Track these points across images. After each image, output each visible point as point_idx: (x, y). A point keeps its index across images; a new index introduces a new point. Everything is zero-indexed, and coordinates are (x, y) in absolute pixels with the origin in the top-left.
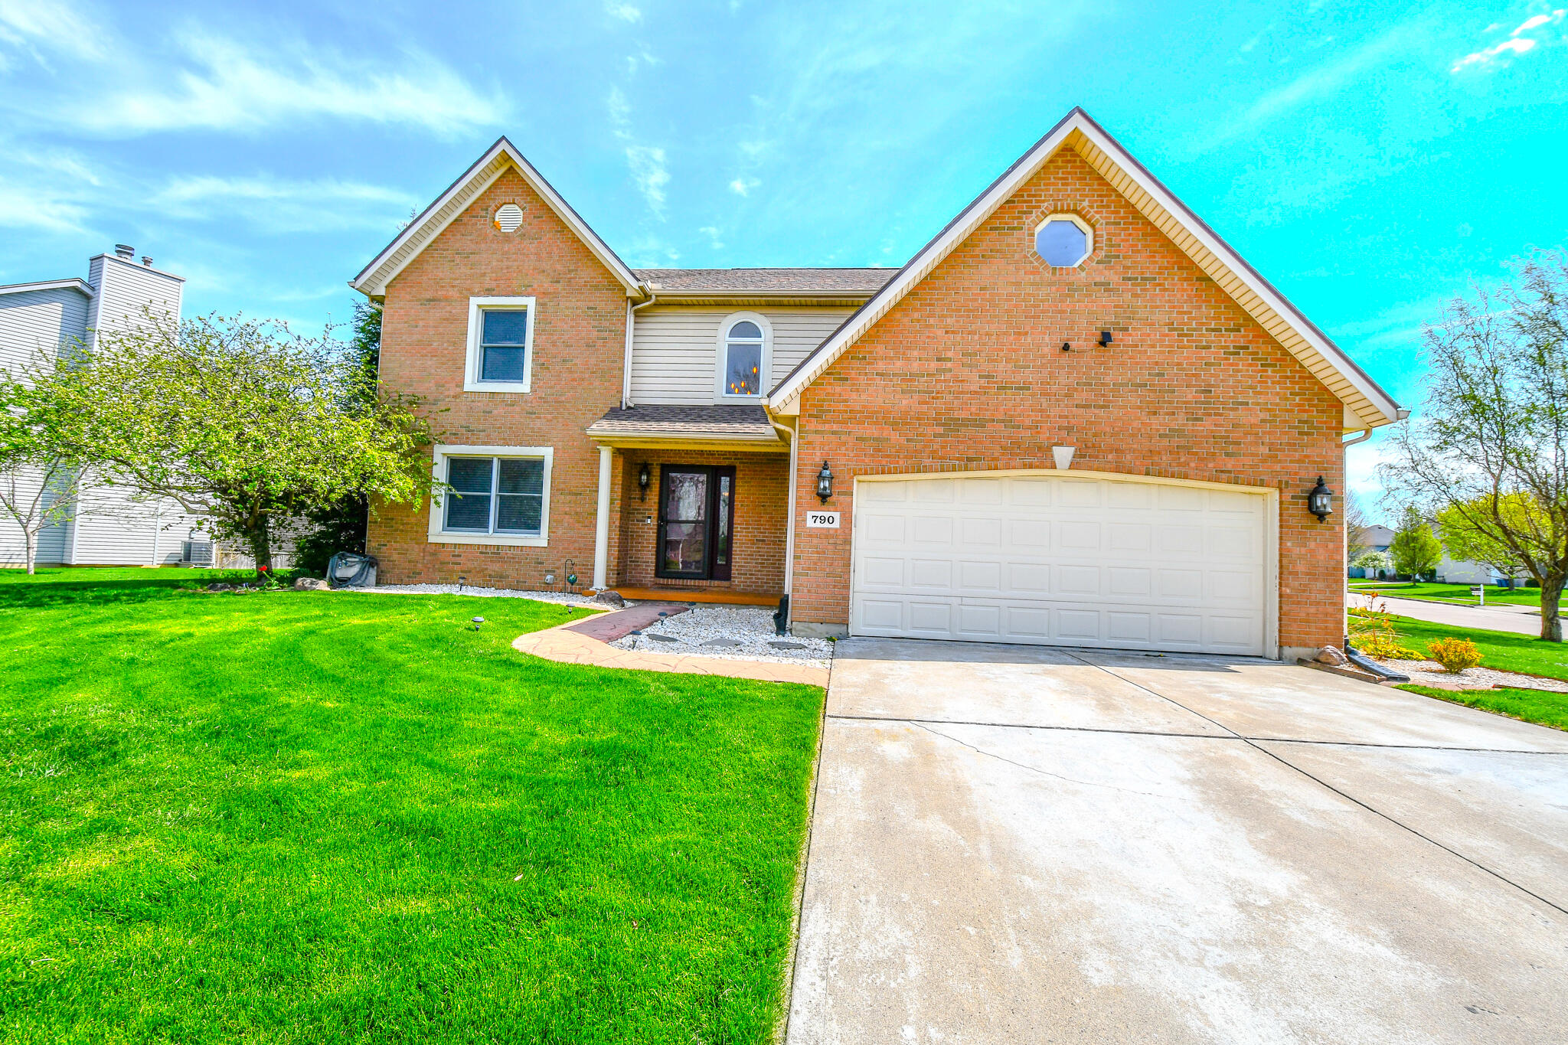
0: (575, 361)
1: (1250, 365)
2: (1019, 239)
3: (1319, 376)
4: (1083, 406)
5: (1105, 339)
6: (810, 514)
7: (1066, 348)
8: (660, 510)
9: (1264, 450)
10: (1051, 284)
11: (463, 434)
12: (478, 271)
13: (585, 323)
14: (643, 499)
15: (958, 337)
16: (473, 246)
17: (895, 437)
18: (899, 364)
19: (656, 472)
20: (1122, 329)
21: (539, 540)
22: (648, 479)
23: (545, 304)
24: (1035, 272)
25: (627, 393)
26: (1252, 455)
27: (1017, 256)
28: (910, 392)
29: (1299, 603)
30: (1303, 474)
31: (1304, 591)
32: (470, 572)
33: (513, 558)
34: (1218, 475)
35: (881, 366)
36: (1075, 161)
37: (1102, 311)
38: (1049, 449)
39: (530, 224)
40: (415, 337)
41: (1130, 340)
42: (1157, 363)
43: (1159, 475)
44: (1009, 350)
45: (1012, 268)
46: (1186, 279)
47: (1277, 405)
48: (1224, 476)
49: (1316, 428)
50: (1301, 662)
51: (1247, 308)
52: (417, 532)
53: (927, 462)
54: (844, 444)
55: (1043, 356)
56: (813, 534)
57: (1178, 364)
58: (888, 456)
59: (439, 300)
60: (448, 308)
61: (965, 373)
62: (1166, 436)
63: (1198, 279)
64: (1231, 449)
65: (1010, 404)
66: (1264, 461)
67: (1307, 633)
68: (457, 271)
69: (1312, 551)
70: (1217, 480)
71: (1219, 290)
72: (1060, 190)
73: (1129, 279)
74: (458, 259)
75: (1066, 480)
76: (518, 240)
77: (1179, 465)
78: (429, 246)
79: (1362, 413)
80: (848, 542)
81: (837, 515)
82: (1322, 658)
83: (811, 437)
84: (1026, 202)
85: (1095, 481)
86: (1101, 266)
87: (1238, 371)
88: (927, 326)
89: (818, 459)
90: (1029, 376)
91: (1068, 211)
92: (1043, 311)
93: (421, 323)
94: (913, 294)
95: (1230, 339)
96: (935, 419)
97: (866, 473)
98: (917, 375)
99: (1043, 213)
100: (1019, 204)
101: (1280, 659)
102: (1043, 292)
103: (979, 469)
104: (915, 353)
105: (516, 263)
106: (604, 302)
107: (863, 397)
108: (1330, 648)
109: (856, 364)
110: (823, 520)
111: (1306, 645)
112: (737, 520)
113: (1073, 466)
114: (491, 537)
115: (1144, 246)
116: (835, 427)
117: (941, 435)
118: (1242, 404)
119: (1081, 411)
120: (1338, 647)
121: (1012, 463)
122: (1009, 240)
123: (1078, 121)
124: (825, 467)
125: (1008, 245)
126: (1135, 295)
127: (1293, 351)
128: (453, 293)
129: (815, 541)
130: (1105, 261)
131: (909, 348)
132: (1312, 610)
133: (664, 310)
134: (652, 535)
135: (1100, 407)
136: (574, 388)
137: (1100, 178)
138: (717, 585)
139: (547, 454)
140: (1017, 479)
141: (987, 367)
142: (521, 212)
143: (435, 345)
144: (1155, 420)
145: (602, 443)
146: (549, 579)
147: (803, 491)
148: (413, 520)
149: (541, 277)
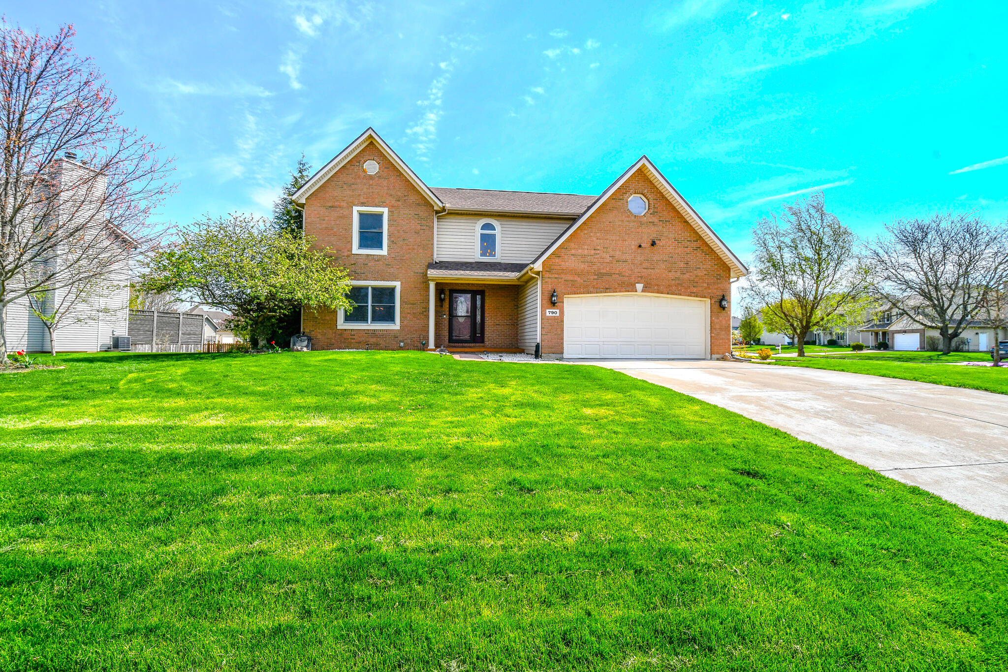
0: (411, 240)
1: (701, 254)
2: (623, 204)
3: (723, 258)
4: (646, 268)
5: (653, 244)
7: (640, 246)
8: (449, 311)
9: (705, 285)
10: (634, 222)
11: (353, 275)
12: (357, 193)
13: (413, 222)
14: (442, 306)
15: (602, 241)
16: (353, 180)
17: (579, 279)
18: (580, 251)
19: (447, 293)
20: (659, 240)
21: (396, 326)
22: (444, 297)
23: (393, 212)
24: (628, 217)
25: (435, 256)
26: (702, 287)
27: (622, 210)
28: (584, 262)
29: (716, 339)
30: (718, 294)
31: (718, 335)
32: (360, 343)
33: (383, 335)
34: (691, 294)
35: (573, 252)
36: (642, 174)
37: (651, 233)
38: (635, 285)
39: (383, 171)
40: (324, 226)
41: (661, 244)
42: (670, 253)
43: (672, 294)
44: (620, 246)
45: (620, 215)
46: (680, 222)
47: (710, 268)
48: (693, 294)
49: (722, 277)
50: (718, 359)
51: (700, 233)
52: (330, 324)
53: (592, 290)
54: (560, 282)
55: (632, 249)
56: (549, 318)
57: (678, 253)
58: (577, 287)
59: (336, 207)
60: (341, 212)
62: (674, 280)
63: (684, 222)
64: (695, 284)
65: (621, 267)
66: (705, 289)
67: (720, 349)
68: (345, 193)
69: (721, 321)
70: (691, 296)
71: (691, 226)
72: (637, 185)
73: (661, 221)
74: (345, 187)
75: (639, 296)
76: (377, 179)
77: (678, 290)
78: (329, 179)
79: (736, 272)
80: (562, 321)
81: (558, 311)
82: (725, 357)
83: (547, 280)
84: (625, 189)
85: (649, 297)
87: (697, 256)
88: (590, 236)
89: (550, 288)
90: (627, 257)
91: (639, 193)
92: (631, 232)
93: (326, 218)
94: (584, 223)
95: (695, 245)
96: (594, 273)
97: (568, 294)
98: (587, 255)
99: (631, 194)
100: (623, 190)
101: (711, 359)
102: (632, 224)
103: (610, 292)
104: (586, 247)
105: (376, 190)
106: (422, 212)
107: (567, 264)
108: (727, 354)
109: (563, 250)
110: (553, 313)
111: (719, 354)
112: (486, 315)
113: (643, 291)
114: (370, 326)
115: (666, 208)
116: (556, 276)
117: (596, 279)
118: (698, 268)
119: (645, 270)
120: (730, 354)
121: (622, 290)
122: (619, 204)
123: (644, 161)
124: (554, 292)
125: (619, 206)
126: (663, 227)
127: (715, 249)
128: (344, 204)
129: (550, 321)
130: (652, 214)
131: (583, 245)
132: (721, 341)
133: (452, 216)
134: (446, 322)
135: (652, 269)
136: (410, 253)
137: (651, 182)
138: (478, 344)
139: (397, 285)
140: (622, 296)
141: (612, 253)
142: (378, 165)
143: (335, 230)
144: (670, 274)
145: (433, 280)
146: (402, 344)
147: (544, 302)
148: (328, 318)
149: (390, 198)
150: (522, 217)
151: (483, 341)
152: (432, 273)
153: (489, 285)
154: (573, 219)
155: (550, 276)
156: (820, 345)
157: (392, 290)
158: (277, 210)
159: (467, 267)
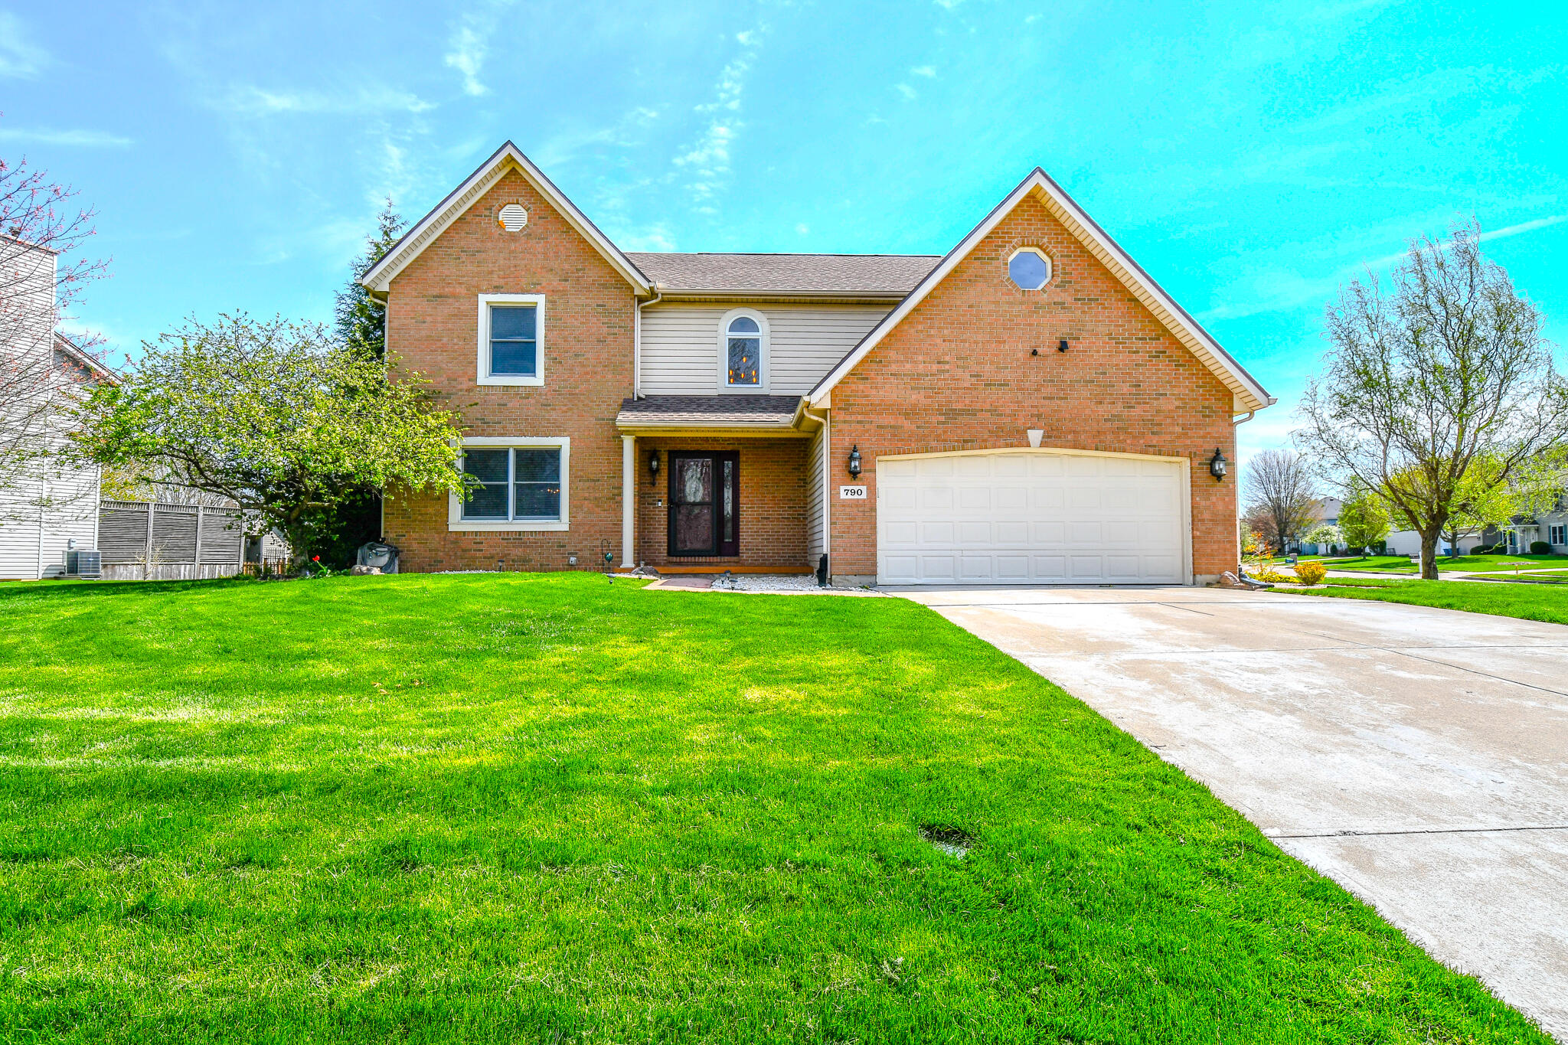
0: (589, 355)
1: (1167, 365)
2: (996, 267)
3: (1216, 373)
4: (1049, 398)
5: (1063, 347)
6: (842, 488)
7: (1035, 353)
8: (669, 493)
9: (1178, 429)
10: (1022, 303)
11: (478, 426)
12: (486, 269)
13: (595, 320)
14: (653, 484)
15: (953, 345)
16: (478, 245)
17: (907, 425)
18: (908, 366)
19: (665, 458)
20: (1075, 339)
21: (561, 524)
22: (658, 465)
23: (555, 302)
24: (1009, 293)
25: (638, 385)
26: (1170, 433)
27: (995, 281)
28: (917, 388)
29: (1205, 542)
30: (1207, 447)
31: (1210, 533)
32: (492, 557)
33: (536, 543)
34: (1147, 449)
35: (894, 368)
36: (1036, 206)
37: (1058, 324)
38: (1025, 432)
39: (535, 225)
40: (423, 333)
41: (1081, 347)
42: (1101, 365)
43: (1105, 450)
44: (991, 354)
45: (992, 290)
46: (1120, 300)
47: (1187, 395)
48: (1151, 449)
49: (1215, 412)
50: (1209, 585)
52: (436, 521)
53: (934, 444)
54: (867, 431)
55: (1017, 359)
56: (845, 504)
57: (1117, 365)
58: (902, 440)
59: (446, 297)
60: (456, 305)
61: (959, 373)
62: (1109, 420)
63: (1129, 300)
64: (1155, 429)
65: (995, 397)
66: (1179, 437)
67: (1213, 564)
68: (464, 268)
69: (1214, 503)
70: (1147, 453)
71: (1144, 308)
72: (1025, 229)
73: (1079, 299)
74: (464, 258)
75: (1036, 455)
76: (523, 240)
77: (1119, 442)
78: (434, 243)
79: (1246, 400)
80: (874, 509)
81: (864, 488)
82: (1222, 581)
83: (841, 426)
84: (1000, 237)
85: (1059, 456)
86: (1058, 290)
87: (1159, 370)
88: (928, 336)
89: (847, 443)
90: (1008, 375)
91: (1032, 245)
92: (1016, 325)
93: (429, 319)
94: (916, 310)
95: (1153, 346)
96: (937, 410)
97: (885, 454)
98: (922, 375)
99: (1013, 246)
100: (997, 239)
101: (1194, 584)
102: (1016, 309)
103: (973, 448)
104: (920, 358)
105: (523, 262)
106: (612, 300)
107: (881, 393)
108: (1227, 573)
109: (874, 366)
110: (853, 492)
111: (1211, 573)
112: (742, 500)
113: (1042, 445)
114: (512, 524)
115: (1090, 274)
116: (860, 418)
117: (943, 423)
118: (1162, 395)
119: (1047, 402)
120: (1235, 573)
121: (998, 444)
122: (989, 268)
123: (1038, 178)
124: (855, 450)
125: (989, 272)
126: (1084, 312)
127: (1196, 355)
128: (461, 290)
129: (848, 510)
130: (1061, 286)
131: (915, 353)
132: (1215, 547)
133: (667, 307)
134: (663, 517)
135: (1062, 398)
136: (588, 381)
137: (1056, 220)
138: (726, 559)
139: (564, 443)
140: (1000, 456)
141: (976, 369)
142: (526, 213)
143: (445, 340)
144: (1101, 409)
145: (628, 433)
146: (573, 559)
147: (836, 470)
148: (431, 510)
149: (550, 276)
150: (812, 303)
151: (736, 553)
152: (626, 419)
153: (748, 439)
154: (892, 302)
155: (848, 418)
156: (1514, 553)
157: (554, 454)
158: (343, 307)
159: (699, 405)
